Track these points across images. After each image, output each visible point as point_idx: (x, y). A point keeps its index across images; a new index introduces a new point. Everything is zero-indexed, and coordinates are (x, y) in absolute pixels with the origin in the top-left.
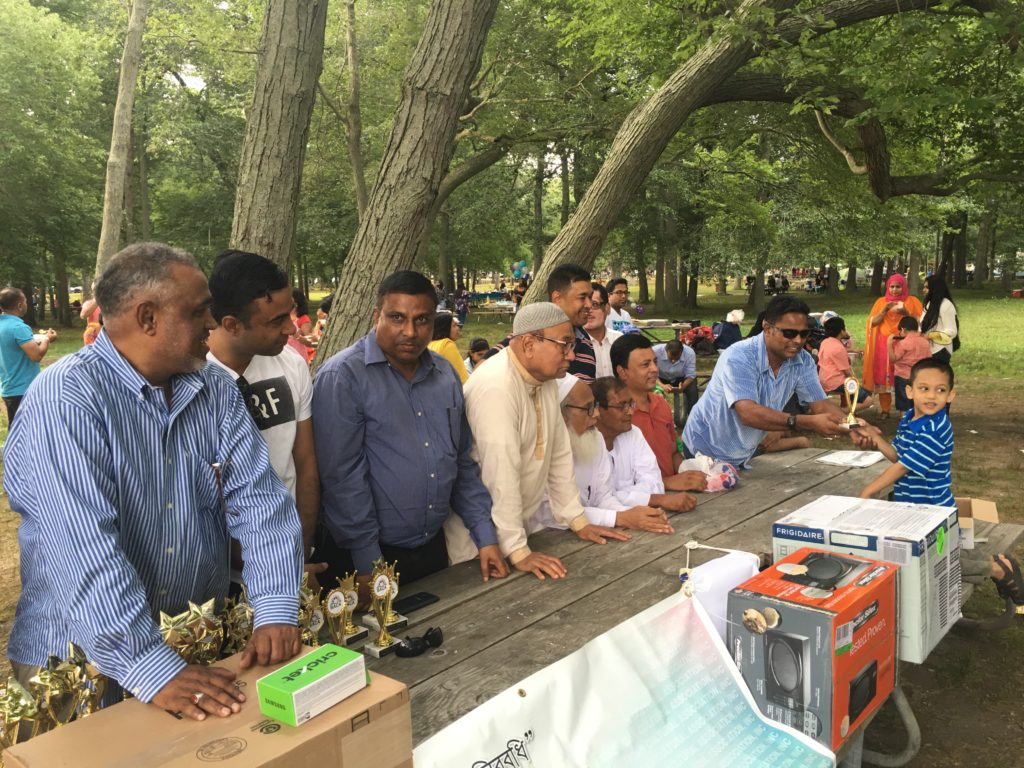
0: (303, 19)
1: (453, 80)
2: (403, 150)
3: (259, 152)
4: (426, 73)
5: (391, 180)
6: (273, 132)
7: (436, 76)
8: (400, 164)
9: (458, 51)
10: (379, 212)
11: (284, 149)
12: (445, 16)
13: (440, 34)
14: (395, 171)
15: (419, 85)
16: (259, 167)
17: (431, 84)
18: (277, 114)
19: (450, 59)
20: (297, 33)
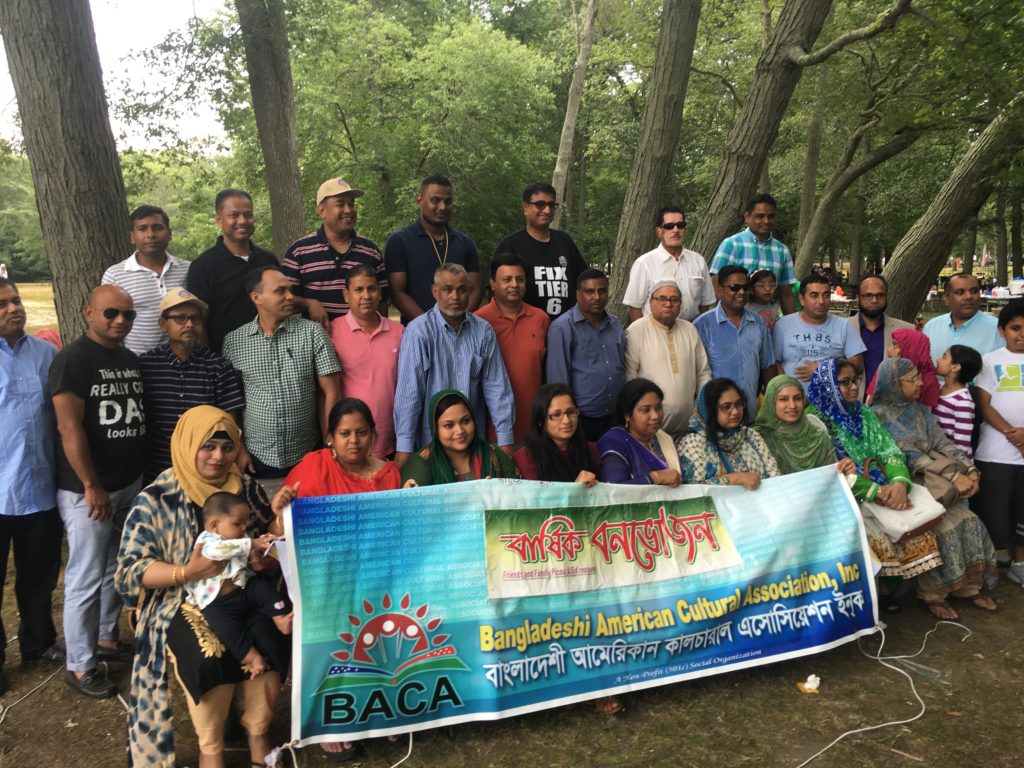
0: (667, 110)
1: (755, 146)
2: (721, 191)
3: (635, 194)
4: (738, 144)
5: (713, 211)
6: (645, 181)
7: (745, 144)
8: (719, 200)
9: (760, 128)
10: (704, 230)
11: (650, 191)
12: (752, 107)
13: (748, 119)
14: (715, 204)
15: (733, 150)
16: (635, 202)
17: (741, 150)
18: (648, 170)
19: (754, 133)
20: (662, 120)
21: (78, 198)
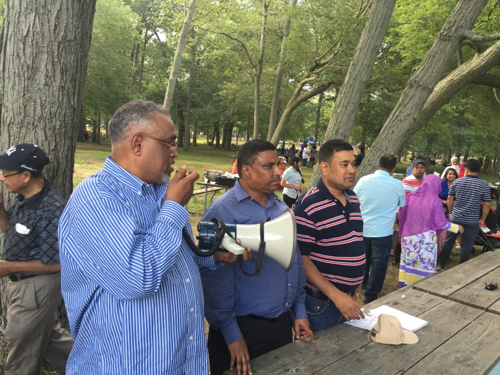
5: (401, 117)
7: (428, 81)
8: (405, 112)
14: (403, 114)
15: (421, 84)
16: (346, 107)
17: (424, 84)
21: (61, 46)
